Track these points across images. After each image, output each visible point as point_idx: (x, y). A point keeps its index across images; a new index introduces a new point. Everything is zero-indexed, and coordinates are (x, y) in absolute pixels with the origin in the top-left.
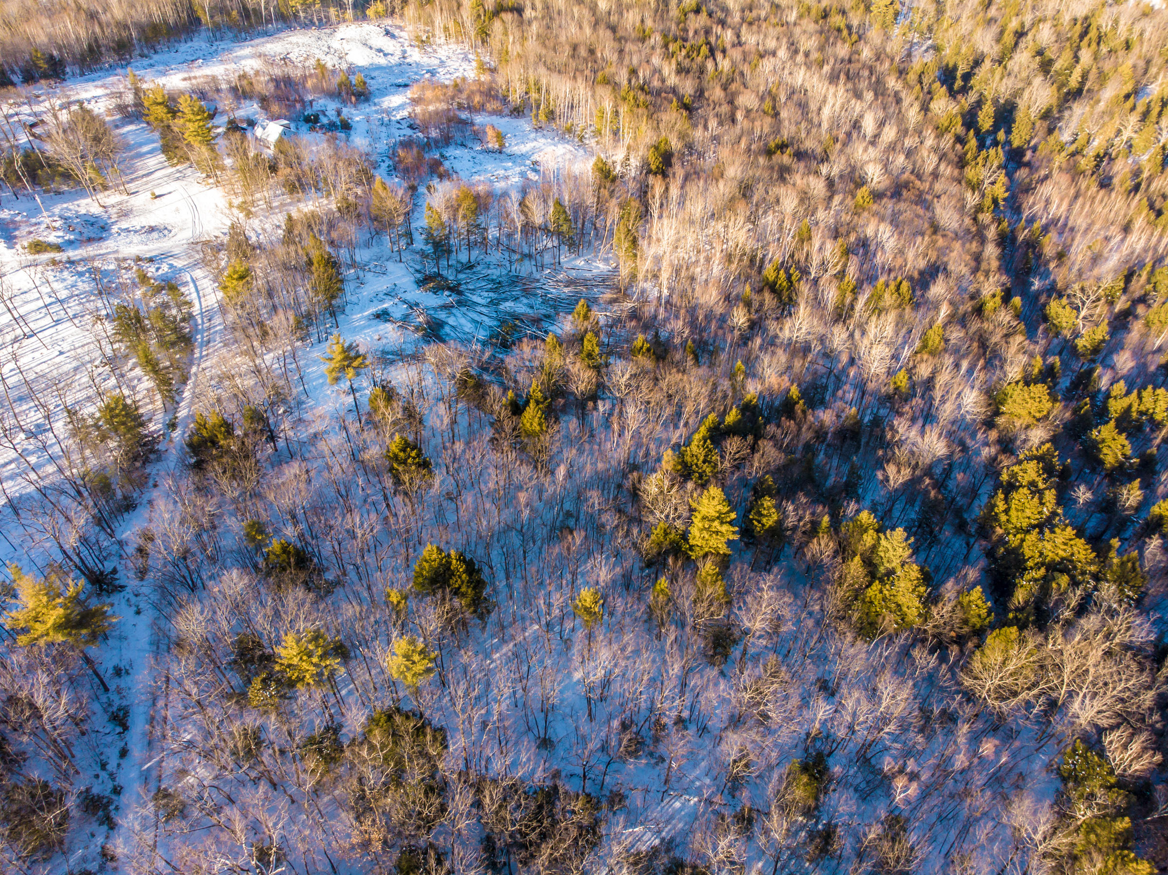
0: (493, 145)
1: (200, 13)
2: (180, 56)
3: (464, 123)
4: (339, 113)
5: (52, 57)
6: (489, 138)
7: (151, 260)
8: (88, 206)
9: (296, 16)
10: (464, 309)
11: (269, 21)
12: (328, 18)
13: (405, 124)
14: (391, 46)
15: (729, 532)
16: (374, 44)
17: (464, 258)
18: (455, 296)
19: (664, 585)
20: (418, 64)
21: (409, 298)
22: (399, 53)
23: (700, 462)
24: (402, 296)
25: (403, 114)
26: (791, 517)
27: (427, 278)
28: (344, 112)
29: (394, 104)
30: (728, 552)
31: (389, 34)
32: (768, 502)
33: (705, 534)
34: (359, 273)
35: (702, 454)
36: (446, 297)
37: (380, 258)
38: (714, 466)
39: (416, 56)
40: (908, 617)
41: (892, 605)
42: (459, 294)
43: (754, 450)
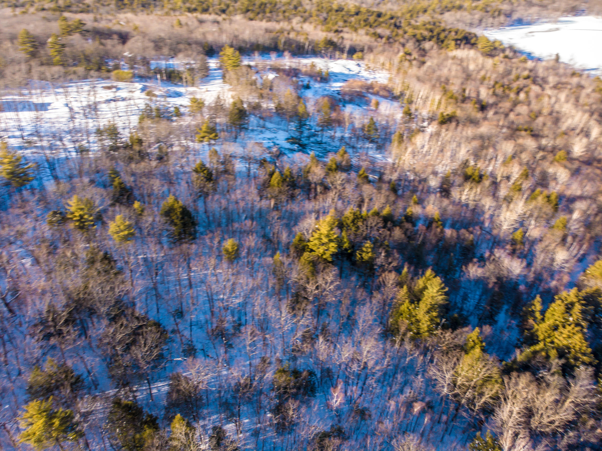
0: (373, 108)
3: (364, 97)
4: (309, 82)
5: (211, 47)
6: (372, 104)
8: (181, 90)
9: (320, 52)
11: (307, 53)
12: (335, 55)
13: (336, 92)
14: (355, 69)
15: (333, 247)
16: (348, 67)
17: (319, 139)
18: (300, 148)
19: (278, 256)
20: (363, 77)
21: (277, 142)
22: (357, 71)
23: (349, 222)
24: (275, 141)
25: (339, 89)
26: (381, 259)
27: (293, 138)
28: (312, 83)
29: (337, 86)
30: (330, 259)
31: (358, 65)
32: (368, 244)
33: (316, 242)
34: (264, 130)
35: (351, 217)
36: (295, 147)
37: (279, 129)
38: (358, 228)
39: (365, 74)
40: (422, 331)
41: (413, 319)
42: (303, 148)
43: (389, 230)
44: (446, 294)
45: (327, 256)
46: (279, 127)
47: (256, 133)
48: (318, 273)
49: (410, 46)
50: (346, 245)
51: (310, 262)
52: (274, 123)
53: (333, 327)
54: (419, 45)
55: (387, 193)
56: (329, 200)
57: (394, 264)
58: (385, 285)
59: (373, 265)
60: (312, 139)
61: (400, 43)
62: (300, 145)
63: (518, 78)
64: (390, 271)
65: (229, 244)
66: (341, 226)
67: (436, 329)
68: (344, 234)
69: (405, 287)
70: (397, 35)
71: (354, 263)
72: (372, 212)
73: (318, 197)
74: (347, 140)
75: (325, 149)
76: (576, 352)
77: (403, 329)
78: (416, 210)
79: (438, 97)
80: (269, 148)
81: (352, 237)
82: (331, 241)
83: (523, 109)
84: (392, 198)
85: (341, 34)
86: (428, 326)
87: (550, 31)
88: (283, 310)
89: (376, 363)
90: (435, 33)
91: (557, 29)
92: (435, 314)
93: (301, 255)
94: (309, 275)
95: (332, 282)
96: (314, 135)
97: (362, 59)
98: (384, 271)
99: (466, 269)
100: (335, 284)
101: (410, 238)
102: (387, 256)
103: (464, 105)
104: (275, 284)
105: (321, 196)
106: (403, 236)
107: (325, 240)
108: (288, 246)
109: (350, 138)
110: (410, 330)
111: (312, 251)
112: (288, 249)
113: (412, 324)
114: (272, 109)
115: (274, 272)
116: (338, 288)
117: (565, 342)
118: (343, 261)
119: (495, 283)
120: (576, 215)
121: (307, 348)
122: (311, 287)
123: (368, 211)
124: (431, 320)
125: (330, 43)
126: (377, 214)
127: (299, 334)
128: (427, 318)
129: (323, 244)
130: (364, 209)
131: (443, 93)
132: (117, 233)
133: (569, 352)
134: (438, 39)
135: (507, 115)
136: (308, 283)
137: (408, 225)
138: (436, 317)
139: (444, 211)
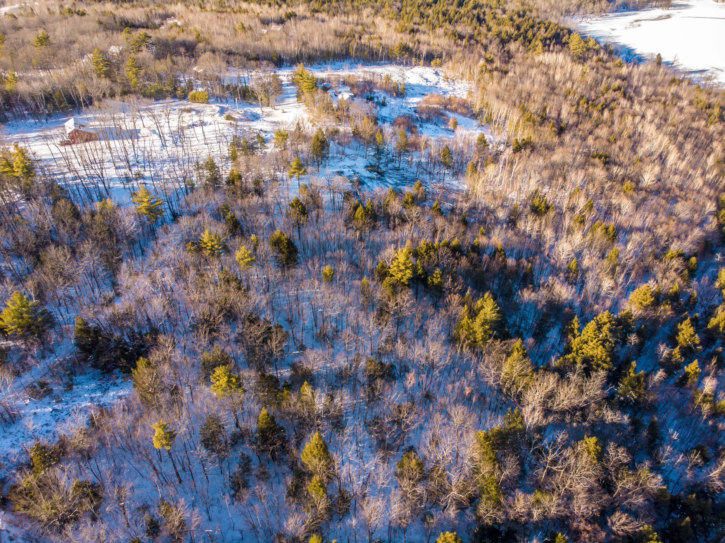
0: (451, 127)
1: (351, 50)
2: (334, 67)
3: (442, 114)
4: (385, 98)
5: (280, 56)
6: (450, 123)
7: (265, 132)
8: (257, 110)
9: (395, 59)
10: (379, 182)
11: (381, 59)
12: (411, 62)
13: (413, 110)
14: (433, 79)
15: (409, 273)
16: (426, 76)
17: (397, 165)
18: (379, 176)
19: (365, 279)
20: (441, 88)
21: (357, 170)
22: (435, 82)
23: (423, 252)
24: (355, 169)
25: (415, 106)
26: (448, 284)
27: (371, 166)
28: (388, 99)
29: (414, 101)
30: (407, 283)
31: (436, 73)
32: (438, 271)
33: (396, 269)
34: (343, 157)
35: (425, 248)
36: (374, 175)
37: (357, 155)
38: (430, 256)
39: (443, 85)
40: (478, 340)
41: (471, 331)
42: (382, 176)
43: (457, 258)
44: (498, 312)
45: (404, 280)
46: (358, 152)
47: (336, 160)
48: (397, 293)
49: (493, 48)
50: (420, 271)
51: (390, 285)
52: (353, 148)
53: (409, 334)
54: (503, 47)
55: (458, 225)
56: (406, 231)
57: (459, 288)
58: (451, 304)
59: (442, 288)
60: (390, 166)
61: (482, 45)
62: (379, 173)
63: (608, 89)
64: (455, 294)
65: (327, 269)
66: (416, 254)
67: (489, 338)
68: (418, 261)
69: (466, 306)
70: (479, 34)
71: (426, 286)
72: (443, 242)
73: (396, 229)
74: (424, 166)
75: (402, 176)
76: (598, 360)
77: (462, 337)
78: (483, 240)
79: (516, 118)
80: (350, 177)
81: (426, 264)
82: (407, 268)
83: (603, 132)
84: (462, 229)
85: (418, 36)
86: (482, 336)
87: (660, 18)
88: (371, 320)
89: (440, 360)
90: (522, 30)
91: (668, 16)
92: (487, 327)
93: (384, 279)
94: (390, 294)
95: (408, 301)
96: (392, 161)
97: (441, 65)
98: (450, 293)
99: (522, 293)
100: (410, 302)
101: (475, 266)
102: (453, 281)
103: (542, 129)
104: (363, 301)
105: (399, 227)
106: (469, 264)
107: (402, 267)
108: (372, 271)
109: (428, 163)
110: (468, 339)
111: (392, 276)
112: (372, 273)
113: (470, 334)
114: (349, 133)
115: (363, 292)
116: (413, 305)
117: (591, 353)
118: (418, 285)
119: (544, 305)
120: (629, 246)
121: (389, 347)
122: (391, 304)
123: (440, 241)
124: (485, 332)
125: (405, 49)
126: (447, 245)
127: (383, 338)
128: (481, 330)
129: (401, 271)
130: (437, 240)
131: (521, 113)
132: (243, 259)
133: (593, 360)
134: (525, 38)
135: (584, 139)
136: (390, 301)
137: (474, 255)
138: (488, 329)
139: (507, 242)
